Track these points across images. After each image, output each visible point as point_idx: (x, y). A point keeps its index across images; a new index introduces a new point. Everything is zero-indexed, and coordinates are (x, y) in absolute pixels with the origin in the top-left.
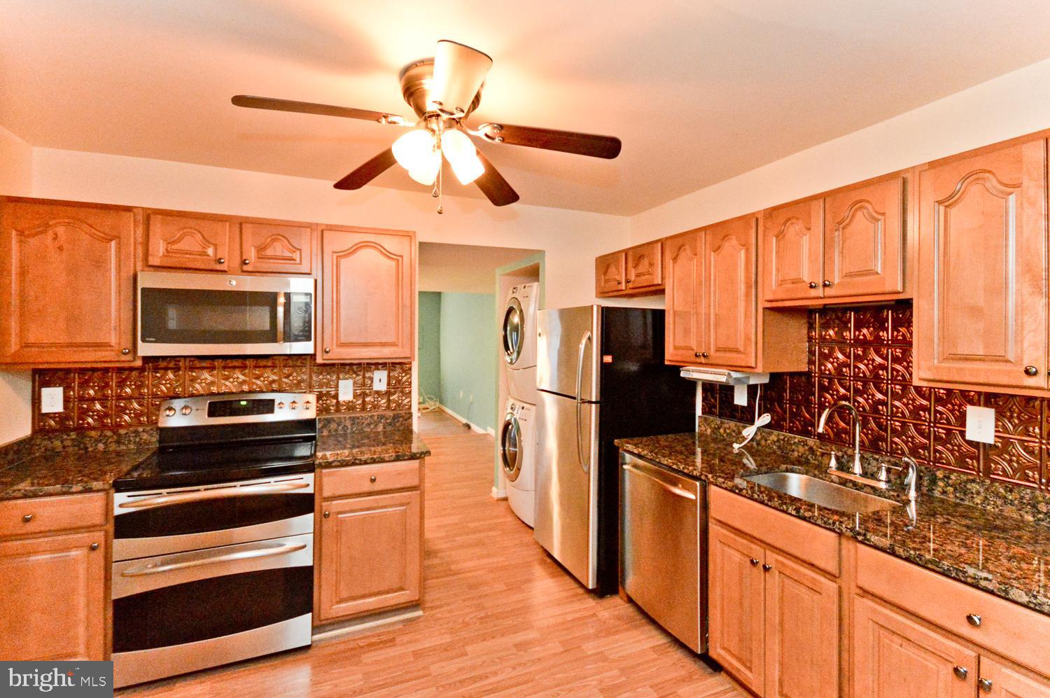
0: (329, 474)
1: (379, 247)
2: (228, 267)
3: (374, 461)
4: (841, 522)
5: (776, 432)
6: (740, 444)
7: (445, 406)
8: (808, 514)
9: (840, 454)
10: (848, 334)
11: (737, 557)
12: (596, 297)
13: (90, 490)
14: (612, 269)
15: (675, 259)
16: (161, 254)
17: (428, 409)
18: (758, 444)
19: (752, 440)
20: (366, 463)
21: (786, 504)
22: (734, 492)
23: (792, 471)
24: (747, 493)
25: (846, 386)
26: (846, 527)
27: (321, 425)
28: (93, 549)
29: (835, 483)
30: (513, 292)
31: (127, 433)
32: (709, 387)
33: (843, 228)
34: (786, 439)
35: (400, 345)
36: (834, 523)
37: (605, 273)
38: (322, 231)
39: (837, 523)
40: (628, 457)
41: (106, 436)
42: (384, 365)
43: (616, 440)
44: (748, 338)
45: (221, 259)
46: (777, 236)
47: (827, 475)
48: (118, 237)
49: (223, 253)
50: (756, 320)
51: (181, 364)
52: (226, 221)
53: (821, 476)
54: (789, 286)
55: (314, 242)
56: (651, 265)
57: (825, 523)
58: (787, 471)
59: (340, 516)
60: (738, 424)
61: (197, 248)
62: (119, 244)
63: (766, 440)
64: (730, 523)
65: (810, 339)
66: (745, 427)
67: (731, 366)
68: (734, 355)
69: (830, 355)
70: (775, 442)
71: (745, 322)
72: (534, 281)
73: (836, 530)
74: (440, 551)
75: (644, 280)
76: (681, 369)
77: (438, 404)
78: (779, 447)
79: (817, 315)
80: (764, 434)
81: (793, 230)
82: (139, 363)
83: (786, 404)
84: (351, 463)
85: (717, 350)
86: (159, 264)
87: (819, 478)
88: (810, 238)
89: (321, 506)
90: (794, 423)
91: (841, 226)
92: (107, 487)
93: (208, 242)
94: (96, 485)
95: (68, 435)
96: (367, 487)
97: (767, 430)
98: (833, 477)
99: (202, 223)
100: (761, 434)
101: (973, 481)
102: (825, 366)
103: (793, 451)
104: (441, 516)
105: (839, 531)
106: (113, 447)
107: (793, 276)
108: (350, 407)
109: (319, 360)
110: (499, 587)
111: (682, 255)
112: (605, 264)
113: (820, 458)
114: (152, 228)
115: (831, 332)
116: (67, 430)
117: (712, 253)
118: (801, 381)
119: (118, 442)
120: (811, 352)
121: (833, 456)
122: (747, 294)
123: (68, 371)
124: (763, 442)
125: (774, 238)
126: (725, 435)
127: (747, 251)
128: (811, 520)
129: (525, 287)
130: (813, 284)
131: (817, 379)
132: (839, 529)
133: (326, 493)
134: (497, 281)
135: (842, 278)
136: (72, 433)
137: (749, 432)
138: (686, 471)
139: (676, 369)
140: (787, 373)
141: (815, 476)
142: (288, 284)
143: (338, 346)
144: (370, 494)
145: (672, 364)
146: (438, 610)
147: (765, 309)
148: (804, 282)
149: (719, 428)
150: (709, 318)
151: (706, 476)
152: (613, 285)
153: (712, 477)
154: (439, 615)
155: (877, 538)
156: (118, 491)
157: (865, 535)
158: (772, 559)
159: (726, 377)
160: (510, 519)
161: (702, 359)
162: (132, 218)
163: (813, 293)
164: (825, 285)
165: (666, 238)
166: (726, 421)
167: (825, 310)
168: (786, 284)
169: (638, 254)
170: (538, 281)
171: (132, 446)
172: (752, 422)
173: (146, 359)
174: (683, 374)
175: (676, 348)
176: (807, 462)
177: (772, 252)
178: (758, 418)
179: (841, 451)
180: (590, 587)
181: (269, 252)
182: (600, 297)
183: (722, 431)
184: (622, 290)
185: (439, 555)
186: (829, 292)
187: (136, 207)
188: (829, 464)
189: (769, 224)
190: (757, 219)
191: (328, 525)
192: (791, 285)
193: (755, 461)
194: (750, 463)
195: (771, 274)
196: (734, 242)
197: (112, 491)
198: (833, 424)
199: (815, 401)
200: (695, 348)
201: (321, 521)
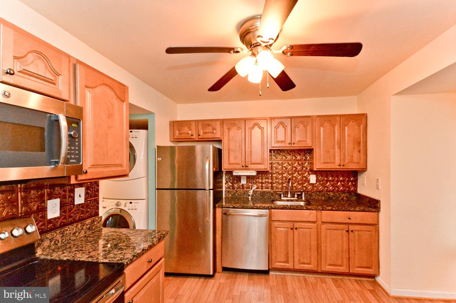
101: (313, 193)
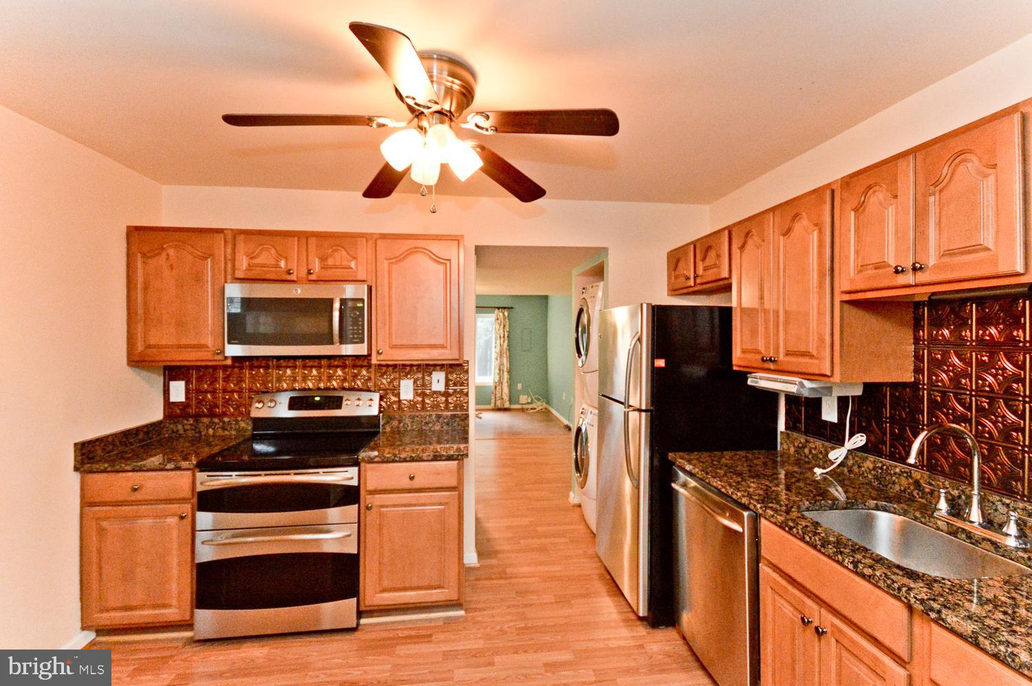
0: (372, 468)
1: (428, 252)
2: (298, 278)
3: (413, 460)
4: (910, 589)
5: (872, 458)
6: (824, 468)
7: (550, 406)
8: (868, 571)
9: (956, 493)
10: (968, 333)
11: (788, 610)
12: (668, 295)
13: (178, 468)
14: (681, 264)
15: (742, 247)
16: (244, 268)
17: (535, 409)
18: (850, 471)
19: (842, 465)
20: (405, 460)
21: (841, 553)
22: (784, 529)
23: (885, 510)
24: (798, 533)
25: (965, 403)
26: (915, 598)
27: (384, 421)
28: (182, 518)
29: (942, 531)
30: (583, 293)
31: (230, 421)
32: (792, 399)
33: (941, 191)
34: (885, 467)
35: (449, 347)
36: (899, 589)
37: (675, 269)
38: (376, 240)
39: (904, 589)
40: (681, 474)
41: (214, 423)
42: (442, 366)
43: (670, 454)
44: (822, 340)
45: (290, 270)
46: (856, 210)
47: (932, 520)
48: (212, 255)
49: (293, 265)
50: (832, 318)
51: (270, 363)
52: (294, 236)
53: (923, 520)
54: (871, 272)
55: (370, 251)
56: (718, 256)
57: (889, 586)
58: (877, 508)
59: (382, 510)
60: (827, 444)
61: (273, 262)
62: (213, 262)
63: (859, 467)
64: (781, 566)
65: (917, 340)
66: (833, 449)
67: (805, 374)
68: (806, 360)
69: (944, 361)
70: (870, 470)
71: (818, 320)
72: (600, 281)
73: (903, 599)
74: (503, 552)
75: (711, 275)
76: (748, 375)
77: (545, 405)
78: (876, 477)
79: (926, 308)
80: (857, 459)
81: (877, 198)
82: (229, 362)
83: (886, 422)
84: (391, 459)
85: (788, 354)
86: (242, 277)
87: (921, 522)
88: (897, 208)
89: (365, 498)
90: (896, 448)
91: (938, 188)
92: (192, 466)
93: (280, 256)
94: (185, 464)
95: (188, 421)
96: (406, 483)
97: (860, 454)
98: (939, 522)
99: (275, 239)
100: (853, 458)
102: (937, 376)
103: (894, 483)
104: (513, 517)
105: (905, 601)
106: (220, 432)
107: (875, 259)
108: (412, 405)
109: (374, 361)
110: (549, 598)
111: (750, 242)
112: (675, 258)
113: (929, 496)
114: (238, 246)
115: (946, 332)
116: (187, 416)
117: (782, 238)
118: (904, 394)
119: (224, 429)
120: (918, 358)
121: (943, 495)
122: (821, 285)
123: (189, 368)
124: (855, 469)
125: (853, 213)
126: (810, 457)
127: (821, 232)
128: (871, 580)
129: (592, 287)
130: (900, 269)
131: (925, 392)
132: (906, 598)
133: (370, 486)
134: (574, 282)
135: (940, 258)
136: (190, 419)
137: (838, 455)
138: (734, 497)
139: (743, 376)
140: (887, 383)
141: (916, 519)
142: (344, 291)
143: (390, 348)
144: (410, 491)
145: (742, 369)
146: (480, 613)
147: (842, 302)
148: (889, 266)
149: (804, 447)
150: (778, 317)
151: (755, 506)
152: (681, 282)
153: (761, 508)
154: (480, 619)
155: (955, 619)
156: (201, 471)
157: (939, 612)
158: (828, 621)
159: (796, 386)
160: (582, 527)
161: (769, 364)
162: (223, 239)
163: (901, 280)
164: (915, 269)
165: (734, 224)
166: (812, 440)
167: (935, 302)
168: (867, 270)
169: (704, 246)
170: (603, 280)
171: (233, 432)
172: (842, 444)
173: (235, 359)
174: (750, 382)
175: (744, 351)
176: (912, 499)
177: (849, 231)
178: (849, 440)
179: (957, 489)
180: (641, 615)
181: (330, 262)
182: (672, 295)
183: (807, 451)
184: (691, 287)
185: (499, 556)
186: (922, 277)
187: (226, 229)
188: (936, 505)
189: (846, 195)
190: (833, 191)
191: (371, 518)
192: (874, 271)
193: (846, 492)
194: (838, 492)
195: (848, 258)
196: (805, 222)
197: (197, 470)
198: (948, 453)
199: (923, 421)
200: (763, 352)
201: (365, 513)
